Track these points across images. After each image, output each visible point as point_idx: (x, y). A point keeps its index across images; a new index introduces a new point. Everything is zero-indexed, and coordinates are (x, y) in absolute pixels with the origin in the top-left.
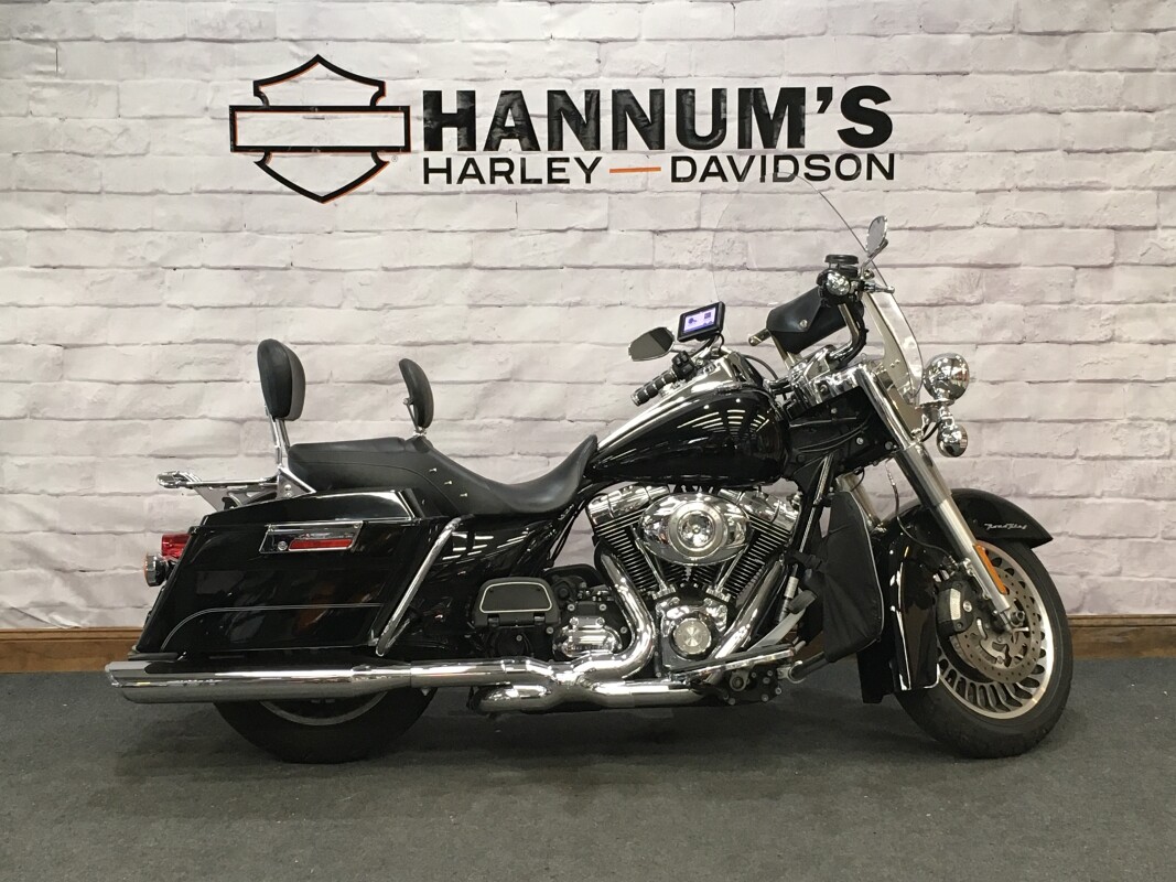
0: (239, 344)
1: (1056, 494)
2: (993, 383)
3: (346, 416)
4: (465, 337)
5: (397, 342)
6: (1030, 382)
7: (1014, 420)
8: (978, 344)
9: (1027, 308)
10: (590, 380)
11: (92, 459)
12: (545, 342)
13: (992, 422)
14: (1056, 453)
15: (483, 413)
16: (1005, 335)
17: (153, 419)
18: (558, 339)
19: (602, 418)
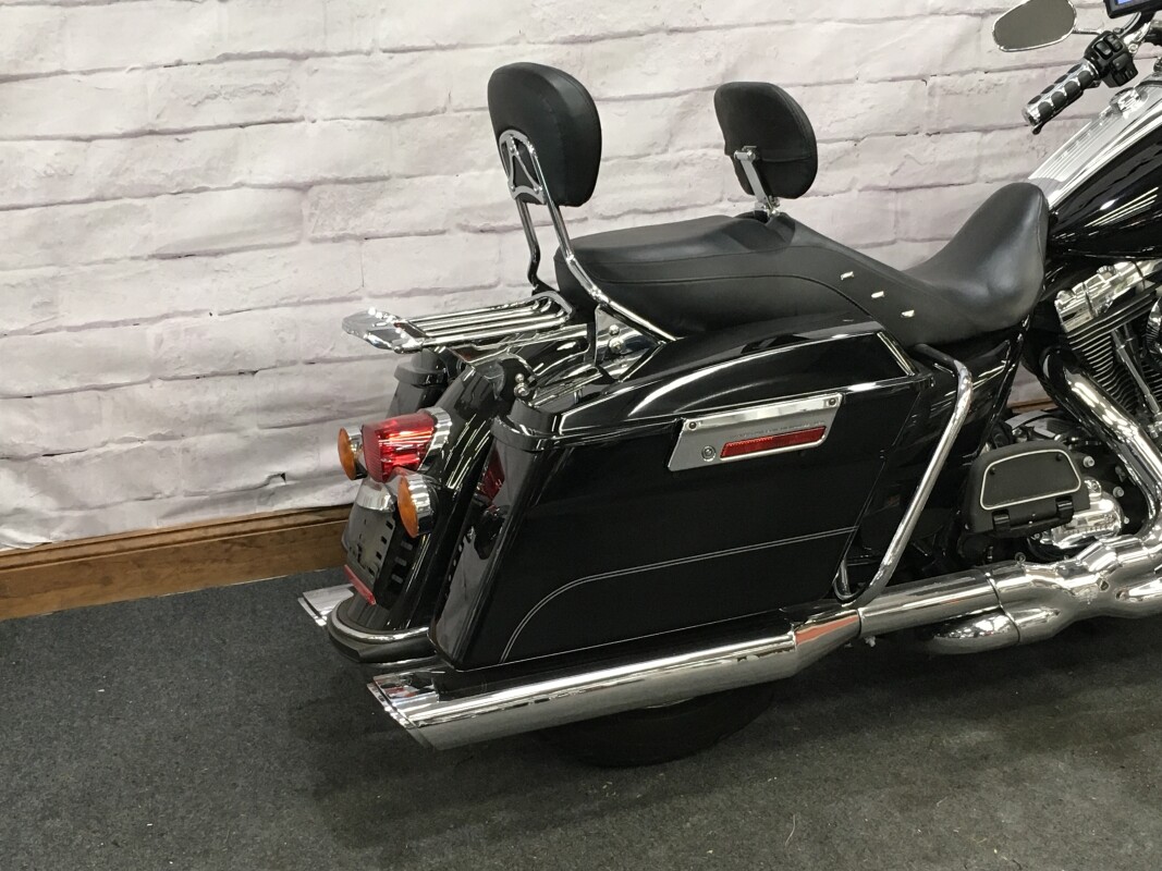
0: (296, 57)
3: (471, 164)
4: (656, 23)
5: (552, 38)
10: (834, 78)
11: (51, 271)
12: (775, 23)
15: (679, 143)
17: (153, 195)
18: (790, 17)
19: (851, 135)
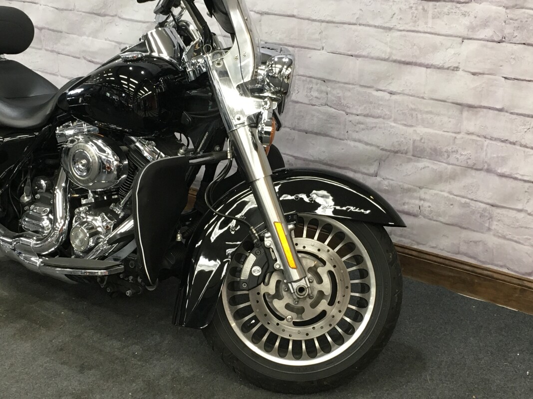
1: (520, 177)
2: (474, 74)
6: (505, 78)
7: (490, 108)
8: (464, 39)
9: (508, 11)
13: (471, 107)
14: (523, 142)
16: (487, 33)
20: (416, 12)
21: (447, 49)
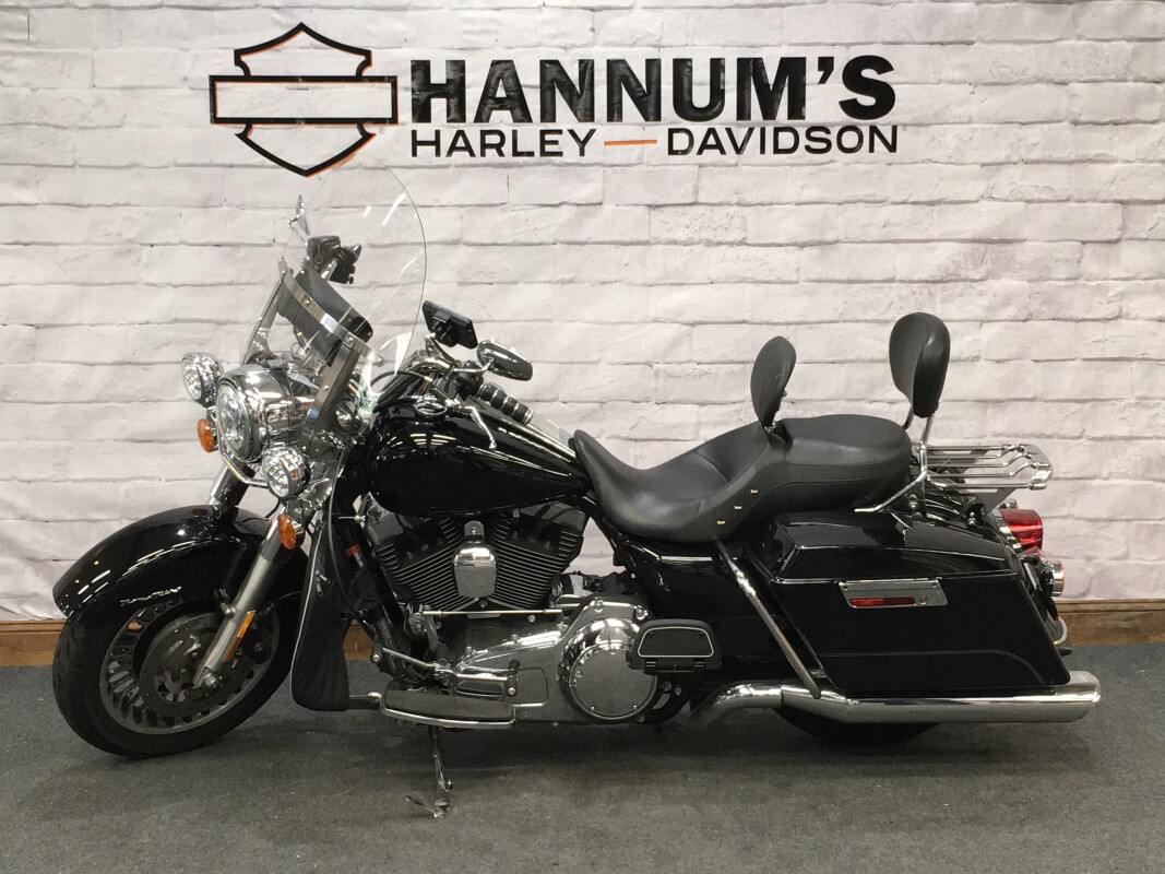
0: (218, 323)
1: (1062, 476)
2: (998, 362)
5: (383, 321)
6: (1036, 361)
7: (1018, 400)
8: (982, 322)
9: (1033, 284)
10: (582, 360)
11: (65, 444)
13: (997, 402)
14: (1062, 433)
16: (1010, 312)
17: (130, 402)
18: (550, 317)
19: (597, 399)
20: (921, 297)
21: (962, 337)
